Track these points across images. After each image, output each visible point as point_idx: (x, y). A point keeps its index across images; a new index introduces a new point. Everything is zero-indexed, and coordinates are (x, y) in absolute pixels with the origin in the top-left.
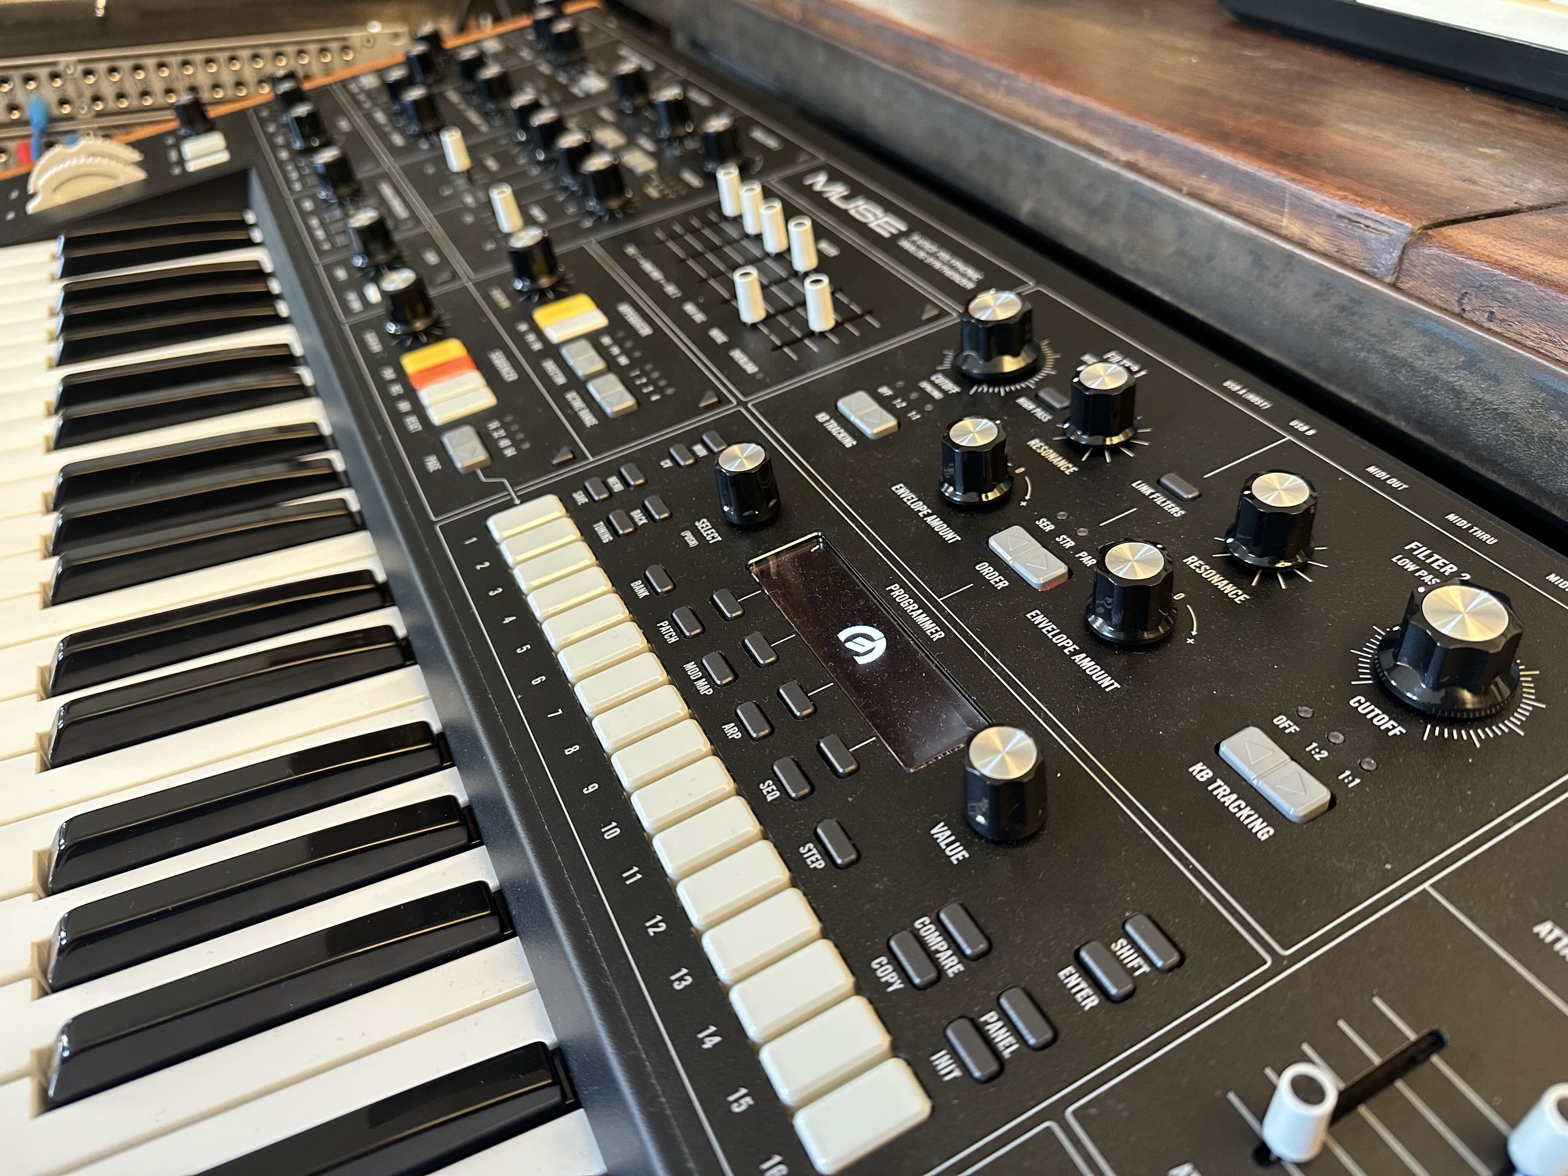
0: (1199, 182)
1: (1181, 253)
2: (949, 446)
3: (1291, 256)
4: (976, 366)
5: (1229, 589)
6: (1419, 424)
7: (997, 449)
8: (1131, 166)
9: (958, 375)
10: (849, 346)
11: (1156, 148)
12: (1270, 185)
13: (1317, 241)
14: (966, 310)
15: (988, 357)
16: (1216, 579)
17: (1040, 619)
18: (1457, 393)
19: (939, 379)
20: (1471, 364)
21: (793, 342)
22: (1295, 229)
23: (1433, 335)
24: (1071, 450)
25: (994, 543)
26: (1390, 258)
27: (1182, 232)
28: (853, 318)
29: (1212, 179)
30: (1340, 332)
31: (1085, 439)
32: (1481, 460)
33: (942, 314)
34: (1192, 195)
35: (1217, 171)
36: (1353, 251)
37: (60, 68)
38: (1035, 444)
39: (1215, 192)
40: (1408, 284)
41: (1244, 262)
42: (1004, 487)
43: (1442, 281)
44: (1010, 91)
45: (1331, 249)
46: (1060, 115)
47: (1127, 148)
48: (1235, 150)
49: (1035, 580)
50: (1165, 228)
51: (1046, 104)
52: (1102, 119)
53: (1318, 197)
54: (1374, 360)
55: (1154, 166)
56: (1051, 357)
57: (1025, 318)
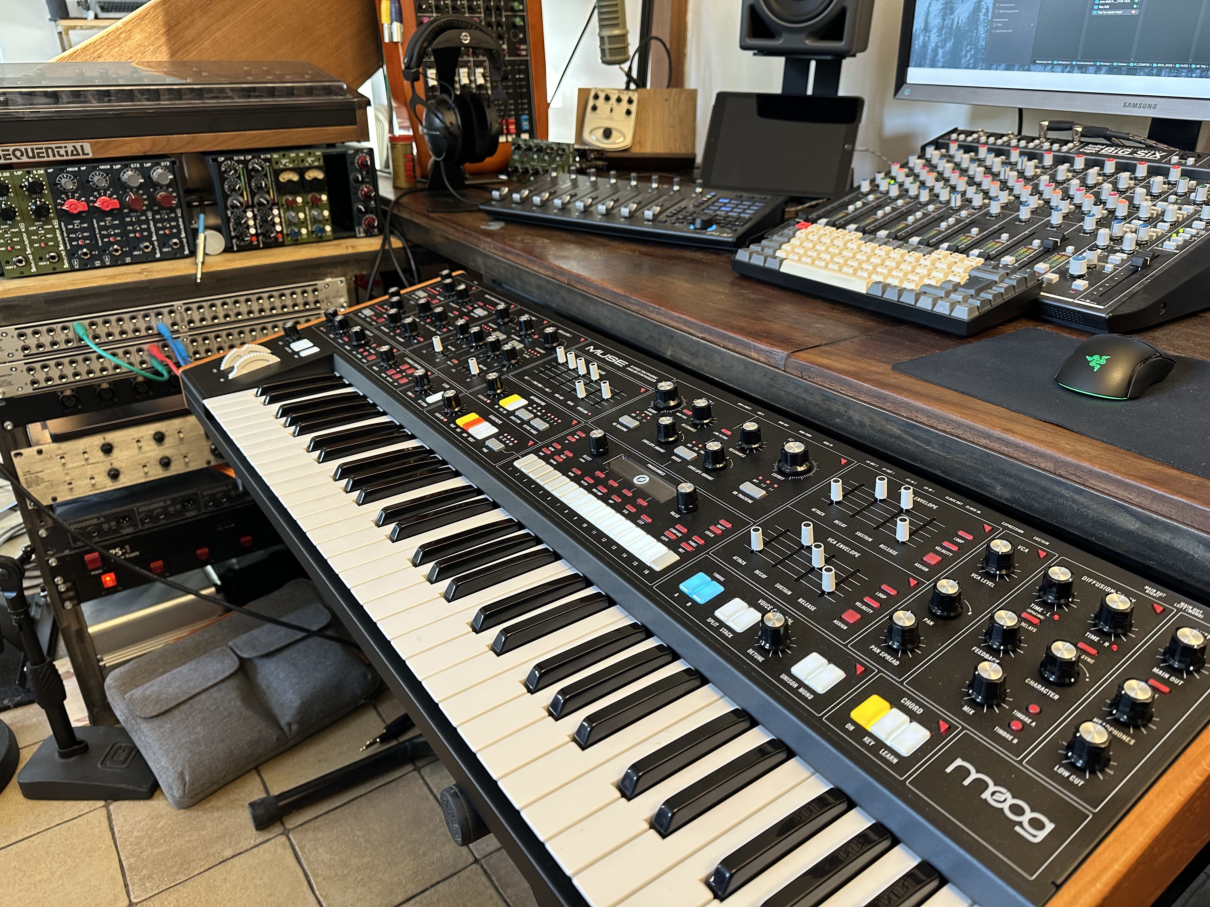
0: (725, 343)
1: (722, 366)
2: (659, 425)
3: (755, 364)
4: (661, 404)
5: (741, 455)
6: (797, 411)
7: (673, 425)
8: (703, 338)
9: (656, 408)
10: (618, 403)
11: (710, 332)
12: (746, 343)
13: (762, 359)
14: (657, 388)
15: (665, 401)
16: (737, 453)
17: (691, 467)
18: (804, 399)
19: (650, 410)
20: (806, 391)
21: (598, 403)
22: (755, 356)
23: (795, 384)
24: (694, 426)
25: (676, 451)
26: (782, 363)
27: (722, 359)
28: (617, 394)
29: (729, 342)
30: (772, 386)
31: (698, 422)
32: (814, 418)
33: (647, 390)
34: (723, 347)
35: (731, 339)
36: (772, 361)
37: (174, 308)
38: (683, 425)
39: (731, 346)
40: (788, 370)
41: (742, 367)
42: (676, 436)
43: (796, 368)
44: (658, 314)
45: (766, 361)
46: (678, 322)
47: (701, 333)
48: (735, 333)
49: (689, 458)
50: (717, 358)
51: (672, 318)
52: (692, 323)
53: (761, 346)
54: (782, 393)
55: (711, 338)
56: (684, 400)
57: (675, 389)
